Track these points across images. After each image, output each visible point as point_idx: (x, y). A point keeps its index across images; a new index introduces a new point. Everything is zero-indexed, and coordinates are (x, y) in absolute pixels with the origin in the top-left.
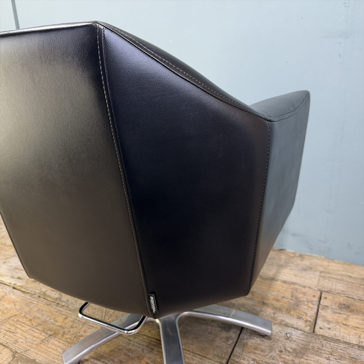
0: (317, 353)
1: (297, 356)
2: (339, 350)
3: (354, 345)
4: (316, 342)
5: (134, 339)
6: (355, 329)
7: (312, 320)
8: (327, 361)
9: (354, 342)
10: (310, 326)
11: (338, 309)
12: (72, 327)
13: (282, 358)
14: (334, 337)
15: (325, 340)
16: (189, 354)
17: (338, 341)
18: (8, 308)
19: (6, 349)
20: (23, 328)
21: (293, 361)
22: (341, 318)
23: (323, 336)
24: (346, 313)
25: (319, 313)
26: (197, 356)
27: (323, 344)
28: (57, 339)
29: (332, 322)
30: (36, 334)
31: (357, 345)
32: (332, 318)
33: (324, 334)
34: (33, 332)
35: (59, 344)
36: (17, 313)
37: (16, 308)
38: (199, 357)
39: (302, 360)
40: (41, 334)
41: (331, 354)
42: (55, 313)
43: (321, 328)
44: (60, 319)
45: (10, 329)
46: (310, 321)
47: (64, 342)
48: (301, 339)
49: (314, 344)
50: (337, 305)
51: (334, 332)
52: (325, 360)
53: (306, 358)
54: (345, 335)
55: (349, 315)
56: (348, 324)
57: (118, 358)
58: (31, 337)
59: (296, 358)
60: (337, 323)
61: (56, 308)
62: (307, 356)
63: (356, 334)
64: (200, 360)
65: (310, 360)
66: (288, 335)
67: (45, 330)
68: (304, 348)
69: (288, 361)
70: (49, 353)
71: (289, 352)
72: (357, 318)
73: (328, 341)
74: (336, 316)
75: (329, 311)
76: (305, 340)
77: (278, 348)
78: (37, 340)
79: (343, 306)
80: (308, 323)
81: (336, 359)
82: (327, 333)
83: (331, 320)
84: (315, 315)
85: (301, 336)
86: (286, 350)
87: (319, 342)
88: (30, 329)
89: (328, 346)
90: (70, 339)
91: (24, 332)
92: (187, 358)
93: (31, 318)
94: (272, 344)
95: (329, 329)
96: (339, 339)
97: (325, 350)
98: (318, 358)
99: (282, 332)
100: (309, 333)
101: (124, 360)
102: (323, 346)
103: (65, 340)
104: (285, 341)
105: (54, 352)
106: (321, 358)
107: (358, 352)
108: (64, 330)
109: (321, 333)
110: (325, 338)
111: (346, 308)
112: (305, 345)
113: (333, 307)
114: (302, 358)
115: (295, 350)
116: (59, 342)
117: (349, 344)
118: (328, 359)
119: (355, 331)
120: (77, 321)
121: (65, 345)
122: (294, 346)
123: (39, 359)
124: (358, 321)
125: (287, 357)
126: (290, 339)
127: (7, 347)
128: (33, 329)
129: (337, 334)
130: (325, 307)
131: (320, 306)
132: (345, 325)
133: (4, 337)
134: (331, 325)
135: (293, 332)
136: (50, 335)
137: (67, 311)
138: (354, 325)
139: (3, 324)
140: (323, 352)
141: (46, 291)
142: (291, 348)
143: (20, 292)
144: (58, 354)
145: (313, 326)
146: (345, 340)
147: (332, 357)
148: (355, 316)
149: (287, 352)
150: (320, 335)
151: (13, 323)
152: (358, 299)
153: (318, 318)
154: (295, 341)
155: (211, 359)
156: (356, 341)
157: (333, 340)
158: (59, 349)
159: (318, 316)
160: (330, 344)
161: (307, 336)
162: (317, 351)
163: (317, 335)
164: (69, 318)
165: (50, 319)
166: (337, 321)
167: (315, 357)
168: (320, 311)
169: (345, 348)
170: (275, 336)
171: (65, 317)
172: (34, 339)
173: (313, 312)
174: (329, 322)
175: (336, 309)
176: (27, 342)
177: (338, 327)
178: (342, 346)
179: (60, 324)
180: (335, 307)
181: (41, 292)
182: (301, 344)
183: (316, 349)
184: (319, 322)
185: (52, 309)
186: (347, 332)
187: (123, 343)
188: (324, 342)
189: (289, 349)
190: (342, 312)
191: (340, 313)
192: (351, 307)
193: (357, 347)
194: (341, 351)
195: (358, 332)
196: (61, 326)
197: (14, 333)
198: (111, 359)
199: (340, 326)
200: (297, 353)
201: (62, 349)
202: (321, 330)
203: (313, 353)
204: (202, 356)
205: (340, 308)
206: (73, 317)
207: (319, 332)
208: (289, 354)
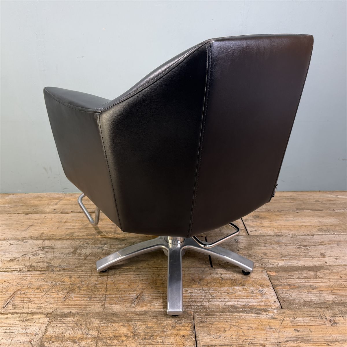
0: (258, 245)
1: (248, 250)
2: (268, 240)
3: (273, 236)
4: (253, 240)
5: (140, 273)
6: (269, 227)
7: (244, 229)
8: (266, 247)
9: (273, 234)
10: (245, 232)
11: (254, 219)
12: (82, 282)
13: (241, 253)
14: (261, 234)
15: (257, 237)
16: (186, 269)
17: (264, 236)
18: (5, 287)
19: (35, 315)
20: (37, 296)
21: (248, 253)
22: (258, 224)
23: (255, 236)
24: (259, 220)
25: (245, 224)
26: (191, 268)
27: (258, 240)
28: (77, 293)
29: (255, 227)
30: (54, 296)
31: (275, 235)
32: (254, 224)
33: (255, 234)
34: (48, 295)
35: (82, 295)
36: (19, 288)
37: (13, 285)
38: (193, 268)
39: (252, 251)
40: (58, 295)
41: (265, 243)
42: (56, 277)
43: (251, 232)
44: (66, 279)
45: (23, 300)
46: (243, 230)
47: (85, 293)
48: (244, 240)
49: (253, 241)
50: (252, 217)
51: (260, 232)
52: (264, 247)
53: (254, 249)
54: (266, 232)
55: (261, 221)
56: (263, 225)
57: (138, 287)
58: (51, 299)
59: (248, 251)
60: (258, 226)
61: (54, 274)
62: (254, 248)
63: (271, 230)
64: (195, 270)
65: (257, 250)
66: (236, 240)
67: (59, 291)
68: (249, 244)
69: (245, 254)
70: (78, 304)
71: (243, 249)
72: (266, 221)
73: (259, 237)
74: (255, 223)
75: (250, 221)
76: (247, 240)
77: (235, 249)
78: (59, 299)
79: (255, 217)
80: (243, 231)
81: (269, 245)
82: (257, 233)
83: (254, 226)
84: (243, 225)
85: (243, 239)
86: (240, 248)
87: (255, 239)
88: (44, 295)
89: (261, 240)
90: (89, 289)
91: (40, 298)
92: (186, 271)
93: (37, 287)
94: (231, 247)
95: (256, 231)
96: (263, 234)
97: (260, 243)
98: (260, 247)
99: (232, 239)
100: (246, 236)
101: (143, 288)
102: (258, 241)
103: (84, 291)
104: (237, 244)
105: (82, 302)
106: (261, 247)
107: (277, 238)
108: (78, 286)
109: (253, 234)
110: (257, 236)
111: (257, 217)
112: (249, 243)
113: (250, 219)
114: (252, 250)
115: (245, 247)
116: (81, 294)
117: (270, 236)
118: (265, 246)
119: (269, 228)
120: (83, 277)
121: (88, 294)
122: (243, 245)
123: (74, 310)
124: (268, 222)
125: (244, 252)
126: (239, 242)
127: (35, 313)
128: (47, 294)
129: (262, 232)
130: (246, 220)
131: (243, 220)
132: (263, 226)
133: (23, 308)
134: (256, 228)
135: (238, 238)
136: (68, 293)
137: (67, 273)
138: (267, 225)
139: (12, 299)
140: (260, 244)
141: (31, 265)
142: (243, 247)
143: (3, 272)
144: (87, 302)
145: (246, 232)
146: (267, 234)
147: (267, 244)
148: (265, 221)
149: (242, 249)
150: (253, 235)
151: (22, 296)
152: (261, 211)
153: (246, 227)
154: (242, 242)
155: (201, 267)
156: (273, 233)
157: (261, 236)
158: (86, 299)
159: (245, 225)
160: (261, 238)
161: (246, 238)
162: (257, 244)
163: (251, 236)
164: (73, 277)
165: (56, 282)
166: (257, 226)
167: (258, 247)
168: (244, 222)
169: (270, 238)
170: (229, 243)
171: (69, 277)
172: (56, 299)
173: (242, 224)
174: (253, 227)
175: (253, 219)
176: (50, 303)
177: (260, 229)
178: (268, 238)
179: (69, 283)
180: (252, 218)
181: (27, 266)
182: (247, 243)
183: (256, 243)
184: (248, 229)
185: (50, 275)
186: (266, 230)
187: (134, 278)
188: (258, 238)
189: (242, 248)
190: (257, 220)
191: (256, 221)
192: (259, 216)
193: (275, 236)
194: (269, 240)
195: (271, 228)
196: (71, 284)
197: (31, 302)
198: (134, 290)
199: (260, 228)
200: (247, 249)
201: (88, 298)
202: (252, 233)
203: (256, 246)
204: (194, 267)
205: (254, 218)
206: (76, 275)
207: (252, 234)
208: (243, 250)
